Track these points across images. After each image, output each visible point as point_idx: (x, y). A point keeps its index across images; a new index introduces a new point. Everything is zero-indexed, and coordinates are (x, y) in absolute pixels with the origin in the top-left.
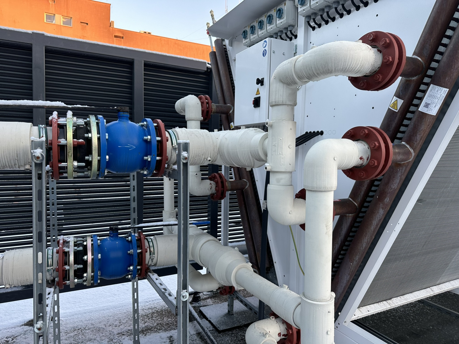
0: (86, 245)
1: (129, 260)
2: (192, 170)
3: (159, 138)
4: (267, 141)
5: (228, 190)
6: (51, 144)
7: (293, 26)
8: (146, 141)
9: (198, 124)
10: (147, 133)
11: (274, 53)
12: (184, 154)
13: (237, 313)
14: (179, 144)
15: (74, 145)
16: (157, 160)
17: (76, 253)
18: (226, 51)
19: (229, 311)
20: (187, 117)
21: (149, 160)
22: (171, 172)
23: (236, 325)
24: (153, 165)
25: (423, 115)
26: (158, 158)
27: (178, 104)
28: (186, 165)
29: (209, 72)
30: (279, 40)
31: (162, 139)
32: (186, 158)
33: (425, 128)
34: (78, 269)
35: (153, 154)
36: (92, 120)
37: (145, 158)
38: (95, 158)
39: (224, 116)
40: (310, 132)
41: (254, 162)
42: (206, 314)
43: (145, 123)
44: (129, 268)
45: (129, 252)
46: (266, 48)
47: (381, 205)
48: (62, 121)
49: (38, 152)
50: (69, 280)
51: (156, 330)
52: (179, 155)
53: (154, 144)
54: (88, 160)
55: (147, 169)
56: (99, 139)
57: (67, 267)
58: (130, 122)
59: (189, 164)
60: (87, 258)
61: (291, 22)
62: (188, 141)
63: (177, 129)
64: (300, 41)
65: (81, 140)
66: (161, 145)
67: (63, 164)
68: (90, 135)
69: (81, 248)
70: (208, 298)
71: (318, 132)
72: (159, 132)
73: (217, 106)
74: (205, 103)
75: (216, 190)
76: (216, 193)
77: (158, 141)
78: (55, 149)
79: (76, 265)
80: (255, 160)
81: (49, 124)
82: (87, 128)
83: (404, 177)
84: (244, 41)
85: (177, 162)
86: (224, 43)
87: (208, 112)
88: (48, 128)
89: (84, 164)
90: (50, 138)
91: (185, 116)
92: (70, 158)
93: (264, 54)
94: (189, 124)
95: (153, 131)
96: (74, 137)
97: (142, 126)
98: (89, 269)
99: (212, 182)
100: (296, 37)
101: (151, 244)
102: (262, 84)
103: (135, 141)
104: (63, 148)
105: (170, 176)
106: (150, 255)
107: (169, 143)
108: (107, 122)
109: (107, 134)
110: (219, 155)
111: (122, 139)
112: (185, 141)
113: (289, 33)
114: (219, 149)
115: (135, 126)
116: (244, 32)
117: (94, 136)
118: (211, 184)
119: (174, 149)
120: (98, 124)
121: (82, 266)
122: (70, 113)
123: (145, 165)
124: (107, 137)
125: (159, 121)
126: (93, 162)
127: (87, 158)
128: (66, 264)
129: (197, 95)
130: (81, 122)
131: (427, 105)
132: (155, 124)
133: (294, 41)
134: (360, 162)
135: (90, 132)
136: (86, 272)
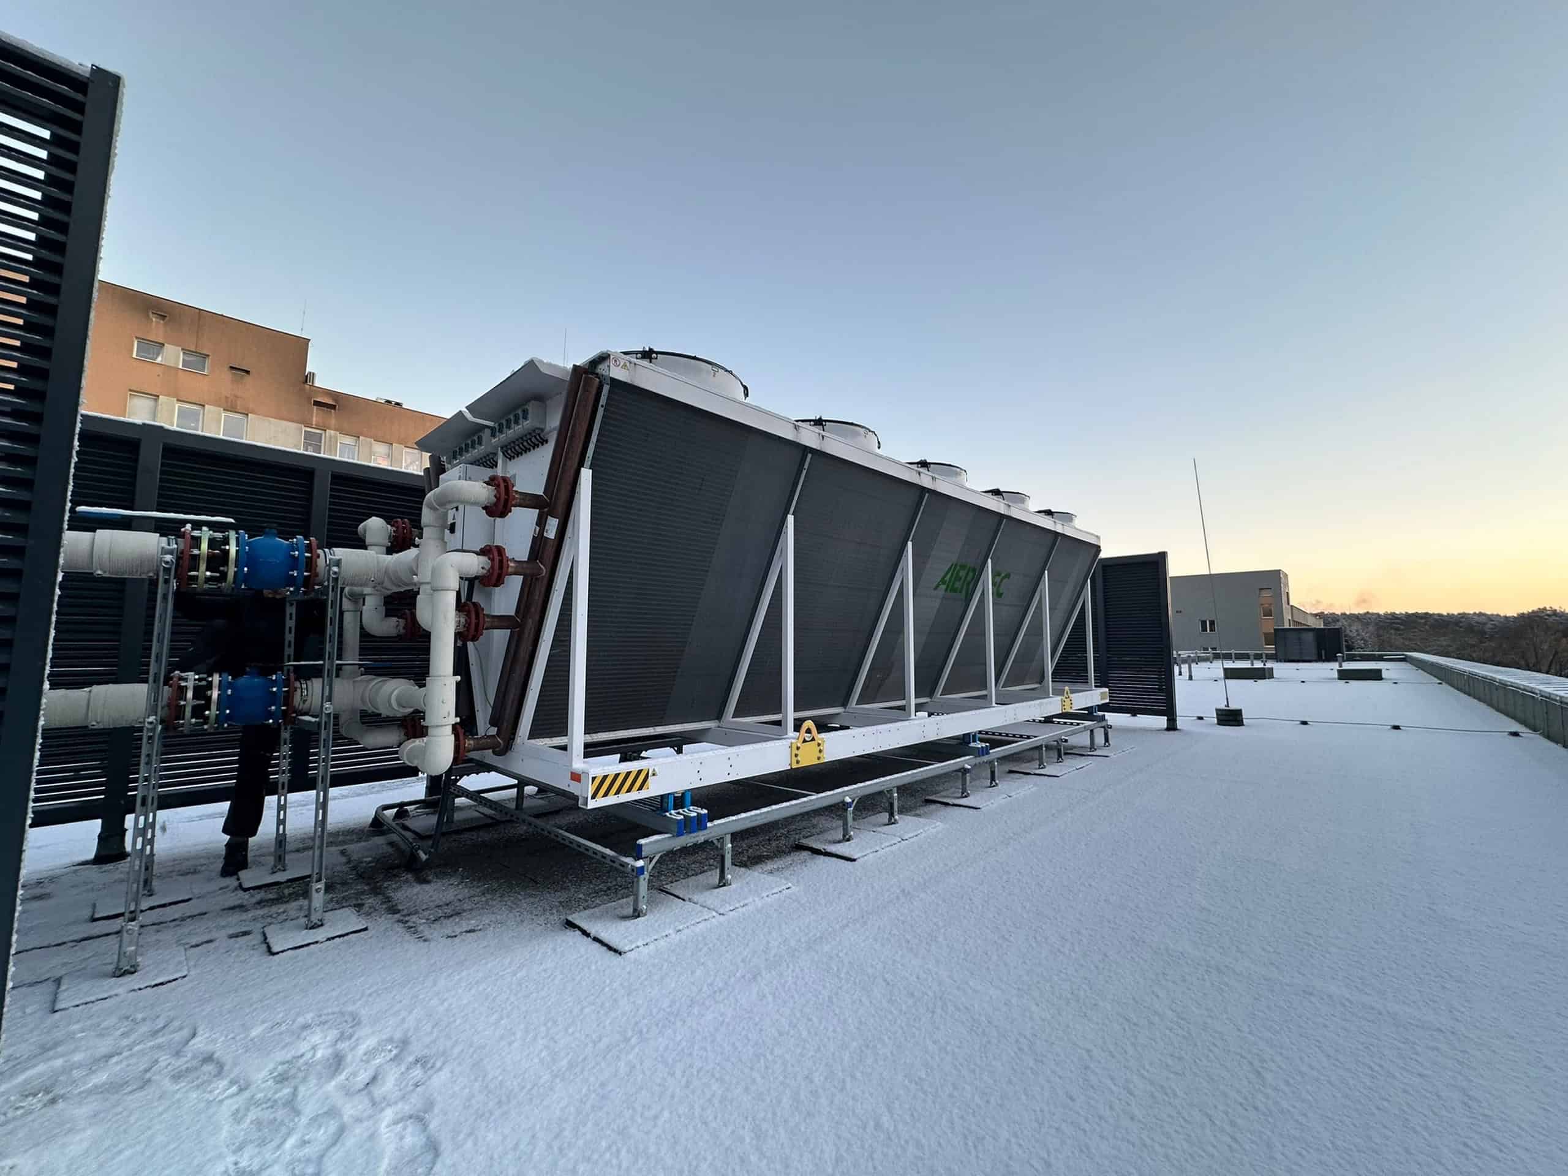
0: (212, 681)
1: (272, 699)
3: (309, 555)
4: (419, 557)
6: (182, 553)
8: (293, 556)
9: (384, 549)
10: (295, 550)
12: (335, 569)
14: (330, 560)
15: (208, 555)
16: (306, 577)
17: (196, 689)
20: (367, 539)
21: (295, 575)
24: (300, 581)
26: (305, 574)
27: (361, 526)
28: (337, 580)
31: (313, 556)
32: (335, 573)
33: (550, 551)
34: (198, 705)
35: (301, 570)
36: (232, 535)
37: (291, 573)
38: (232, 570)
43: (295, 540)
44: (269, 709)
45: (271, 690)
48: (196, 533)
49: (168, 557)
50: (183, 719)
52: (329, 570)
53: (303, 560)
54: (223, 571)
56: (237, 551)
57: (182, 703)
58: (277, 539)
60: (212, 694)
65: (216, 552)
66: (310, 562)
67: (194, 574)
68: (227, 547)
69: (204, 683)
72: (310, 549)
77: (307, 558)
78: (186, 557)
79: (195, 700)
81: (182, 536)
82: (226, 541)
84: (454, 458)
85: (328, 575)
88: (179, 540)
89: (218, 575)
90: (182, 547)
92: (203, 566)
94: (369, 548)
95: (304, 548)
96: (209, 547)
97: (291, 543)
98: (214, 707)
100: (497, 465)
101: (304, 686)
103: (281, 556)
104: (196, 558)
106: (302, 696)
107: (321, 561)
108: (249, 538)
109: (247, 548)
111: (267, 554)
114: (385, 571)
115: (282, 544)
117: (233, 549)
119: (326, 565)
120: (237, 539)
121: (203, 702)
122: (206, 527)
123: (291, 580)
124: (247, 550)
125: (314, 540)
126: (229, 574)
127: (222, 568)
128: (181, 699)
129: (386, 519)
130: (219, 535)
131: (547, 531)
132: (308, 542)
133: (495, 469)
134: (485, 572)
135: (228, 544)
136: (209, 709)
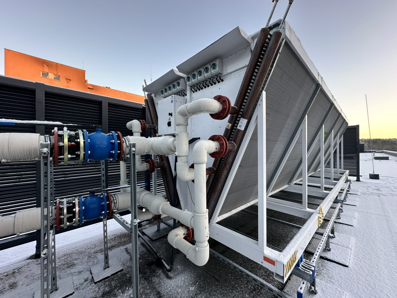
0: (75, 203)
1: (102, 208)
2: (137, 157)
3: (119, 141)
4: (175, 141)
5: (156, 167)
6: (53, 145)
7: (185, 90)
8: (112, 143)
10: (112, 139)
11: (176, 101)
12: (133, 149)
13: (162, 230)
14: (130, 144)
15: (68, 146)
16: (118, 153)
17: (68, 208)
18: (153, 99)
19: (158, 229)
20: (133, 131)
21: (114, 153)
22: (126, 159)
23: (162, 236)
24: (116, 156)
25: (239, 130)
27: (128, 124)
28: (134, 155)
29: (144, 109)
30: (178, 96)
31: (121, 142)
32: (134, 151)
33: (240, 135)
34: (70, 217)
35: (115, 150)
36: (80, 132)
37: (111, 152)
38: (82, 153)
39: (152, 130)
40: (195, 138)
41: (169, 152)
42: (145, 233)
43: (111, 134)
44: (102, 213)
45: (102, 204)
46: (173, 99)
47: (225, 169)
48: (60, 132)
49: (45, 150)
50: (63, 224)
51: (117, 246)
52: (130, 150)
53: (116, 144)
54: (77, 154)
55: (112, 158)
56: (84, 142)
57: (62, 217)
58: (102, 133)
59: (136, 154)
60: (76, 210)
61: (184, 88)
62: (135, 143)
63: (129, 137)
64: (188, 97)
65: (73, 143)
66: (120, 145)
67: (61, 157)
68: (79, 140)
69: (71, 205)
70: (146, 224)
71: (198, 138)
72: (118, 137)
73: (149, 126)
74: (143, 124)
75: (150, 167)
76: (150, 169)
77: (118, 143)
78: (56, 148)
79: (68, 215)
80: (170, 151)
81: (53, 134)
82: (77, 137)
83: (233, 156)
84: (162, 95)
85: (130, 153)
86: (152, 96)
87: (144, 128)
88: (51, 136)
89: (75, 156)
90: (53, 141)
91: (132, 130)
92: (66, 153)
93: (172, 102)
94: (134, 134)
95: (116, 138)
96: (69, 141)
97: (109, 135)
98: (77, 216)
99: (147, 164)
100: (186, 95)
101: (115, 198)
102: (172, 116)
103: (105, 143)
104: (61, 148)
105: (125, 161)
106: (114, 204)
107: (124, 144)
108: (89, 133)
109: (89, 140)
110: (151, 149)
111: (98, 142)
112: (133, 142)
113: (183, 93)
114: (151, 147)
115: (105, 136)
116: (162, 91)
117: (81, 140)
118: (147, 165)
119: (127, 147)
120: (83, 134)
121: (72, 215)
122: (65, 129)
123: (111, 155)
124: (89, 141)
125: (119, 132)
126: (81, 155)
127: (76, 152)
128: (61, 215)
129: (138, 120)
130: (73, 133)
131: (240, 126)
132: (117, 134)
133: (185, 97)
134: (216, 150)
135: (79, 138)
136: (75, 218)
